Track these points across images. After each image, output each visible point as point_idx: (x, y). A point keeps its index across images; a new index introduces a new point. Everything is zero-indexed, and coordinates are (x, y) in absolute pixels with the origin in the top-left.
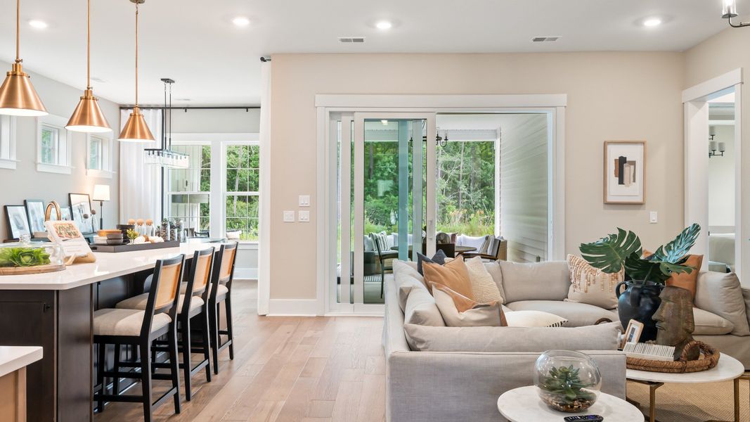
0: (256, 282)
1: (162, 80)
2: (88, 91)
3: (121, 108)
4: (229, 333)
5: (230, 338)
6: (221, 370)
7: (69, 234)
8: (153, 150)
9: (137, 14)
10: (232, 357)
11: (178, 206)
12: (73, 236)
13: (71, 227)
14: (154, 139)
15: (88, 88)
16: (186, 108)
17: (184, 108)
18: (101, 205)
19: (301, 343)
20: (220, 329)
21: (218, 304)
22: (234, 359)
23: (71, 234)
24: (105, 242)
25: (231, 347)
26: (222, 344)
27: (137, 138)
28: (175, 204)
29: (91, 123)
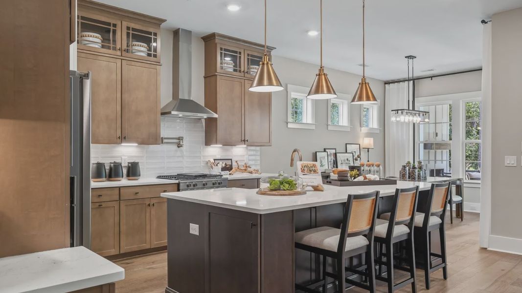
0: (478, 215)
1: (406, 57)
2: (322, 68)
3: (387, 83)
4: (443, 256)
5: (444, 261)
6: (433, 287)
7: (310, 171)
8: (398, 110)
9: (364, 7)
10: (445, 277)
11: (429, 151)
12: (312, 172)
13: (314, 166)
14: (376, 101)
15: (321, 68)
16: (431, 77)
17: (429, 77)
18: (368, 151)
19: (513, 284)
20: (432, 252)
21: (430, 233)
22: (448, 279)
23: (312, 170)
24: (336, 178)
25: (444, 269)
26: (432, 266)
27: (363, 101)
28: (427, 151)
29: (322, 92)
